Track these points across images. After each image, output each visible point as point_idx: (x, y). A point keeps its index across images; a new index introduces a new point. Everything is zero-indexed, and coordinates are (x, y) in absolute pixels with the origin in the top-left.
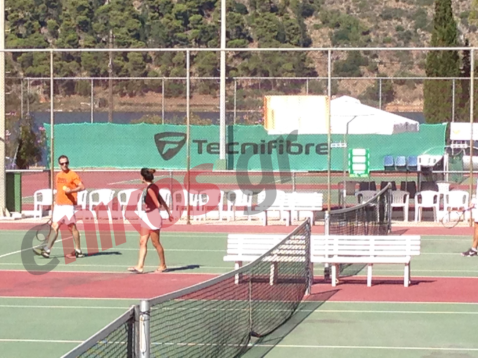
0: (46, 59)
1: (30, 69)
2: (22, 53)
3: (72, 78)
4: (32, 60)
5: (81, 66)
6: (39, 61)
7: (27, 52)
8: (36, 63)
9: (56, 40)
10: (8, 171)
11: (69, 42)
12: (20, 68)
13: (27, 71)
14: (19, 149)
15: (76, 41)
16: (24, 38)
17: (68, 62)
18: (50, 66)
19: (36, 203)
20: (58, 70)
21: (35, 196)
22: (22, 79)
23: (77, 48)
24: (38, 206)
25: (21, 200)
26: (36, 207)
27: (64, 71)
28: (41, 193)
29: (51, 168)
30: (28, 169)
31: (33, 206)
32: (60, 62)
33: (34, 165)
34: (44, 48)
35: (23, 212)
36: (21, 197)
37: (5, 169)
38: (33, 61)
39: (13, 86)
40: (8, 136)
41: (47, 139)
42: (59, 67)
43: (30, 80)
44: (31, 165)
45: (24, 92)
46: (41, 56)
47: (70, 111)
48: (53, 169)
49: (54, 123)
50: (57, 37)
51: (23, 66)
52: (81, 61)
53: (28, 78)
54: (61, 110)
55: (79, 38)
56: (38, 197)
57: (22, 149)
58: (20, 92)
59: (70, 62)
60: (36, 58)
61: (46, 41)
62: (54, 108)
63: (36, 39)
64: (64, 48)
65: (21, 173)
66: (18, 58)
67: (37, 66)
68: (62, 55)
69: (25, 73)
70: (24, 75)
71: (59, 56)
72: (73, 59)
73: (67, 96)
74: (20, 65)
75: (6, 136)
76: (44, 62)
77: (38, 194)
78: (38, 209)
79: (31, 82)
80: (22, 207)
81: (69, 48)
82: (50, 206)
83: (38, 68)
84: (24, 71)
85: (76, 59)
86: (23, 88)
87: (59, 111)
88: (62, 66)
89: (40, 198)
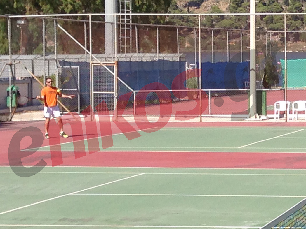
0: (282, 19)
1: (271, 25)
2: (266, 15)
3: (298, 31)
4: (273, 19)
5: (303, 23)
6: (277, 20)
7: (269, 15)
8: (275, 22)
9: (288, 7)
10: (257, 89)
11: (296, 8)
12: (265, 25)
13: (270, 27)
14: (265, 76)
15: (300, 8)
16: (268, 6)
17: (295, 21)
18: (284, 23)
19: (276, 110)
20: (289, 26)
21: (275, 105)
22: (267, 32)
23: (301, 12)
24: (277, 111)
25: (266, 108)
26: (275, 112)
27: (293, 26)
28: (279, 104)
29: (285, 88)
30: (271, 88)
31: (274, 111)
32: (290, 21)
33: (274, 86)
34: (280, 12)
35: (267, 115)
36: (266, 106)
37: (256, 88)
38: (274, 21)
39: (260, 36)
40: (258, 68)
41: (282, 69)
42: (289, 24)
43: (271, 32)
44: (272, 86)
45: (268, 40)
46: (278, 17)
47: (297, 51)
48: (286, 88)
49: (287, 59)
50: (288, 5)
51: (267, 23)
52: (303, 20)
53: (270, 31)
54: (291, 51)
55: (303, 6)
56: (277, 106)
57: (267, 76)
58: (265, 39)
59: (296, 21)
60: (275, 18)
61: (282, 8)
62: (287, 50)
63: (275, 7)
64: (293, 12)
65: (266, 91)
66: (264, 19)
67: (276, 23)
68: (292, 17)
69: (268, 28)
70: (268, 29)
71: (290, 17)
72: (299, 19)
73: (295, 42)
74: (265, 22)
75: (256, 68)
76: (280, 21)
77: (277, 104)
78: (277, 113)
79: (272, 33)
80: (267, 112)
81: (296, 12)
82: (284, 112)
83: (276, 24)
84: (267, 27)
85: (300, 19)
86: (267, 38)
87: (290, 51)
88: (291, 23)
89: (278, 107)
